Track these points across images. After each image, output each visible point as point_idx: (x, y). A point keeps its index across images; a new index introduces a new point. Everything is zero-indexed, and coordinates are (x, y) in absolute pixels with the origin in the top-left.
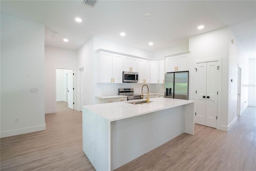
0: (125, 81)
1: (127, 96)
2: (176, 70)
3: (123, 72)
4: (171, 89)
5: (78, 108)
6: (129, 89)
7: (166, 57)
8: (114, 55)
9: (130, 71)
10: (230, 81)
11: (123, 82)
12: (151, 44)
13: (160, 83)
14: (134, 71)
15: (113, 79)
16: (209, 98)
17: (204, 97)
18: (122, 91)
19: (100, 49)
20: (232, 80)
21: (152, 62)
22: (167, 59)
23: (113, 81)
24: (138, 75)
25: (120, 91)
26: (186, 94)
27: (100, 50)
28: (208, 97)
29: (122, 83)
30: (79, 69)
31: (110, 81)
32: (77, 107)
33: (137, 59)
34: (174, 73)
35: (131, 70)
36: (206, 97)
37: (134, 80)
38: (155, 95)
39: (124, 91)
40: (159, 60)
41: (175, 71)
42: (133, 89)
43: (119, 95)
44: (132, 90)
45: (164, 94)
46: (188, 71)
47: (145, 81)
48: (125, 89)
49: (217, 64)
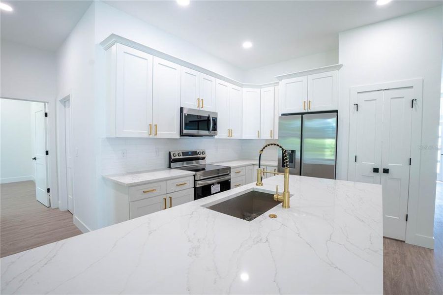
0: (185, 131)
1: (194, 173)
2: (306, 108)
3: (182, 109)
4: (293, 152)
5: (60, 202)
6: (195, 153)
7: (280, 78)
8: (158, 60)
9: (199, 107)
11: (182, 134)
12: (247, 45)
13: (261, 138)
14: (207, 109)
15: (154, 128)
16: (388, 173)
17: (376, 170)
18: (177, 157)
19: (113, 35)
21: (245, 90)
22: (283, 82)
23: (153, 133)
24: (216, 118)
25: (173, 158)
27: (114, 39)
28: (386, 171)
29: (178, 136)
30: (61, 101)
31: (145, 133)
32: (58, 200)
33: (213, 79)
34: (302, 114)
35: (201, 106)
36: (381, 170)
37: (208, 129)
38: (253, 165)
39: (182, 157)
40: (260, 87)
41: (304, 111)
42: (203, 153)
43: (170, 167)
44: (201, 156)
45: (276, 164)
46: (336, 111)
47: (230, 132)
48: (184, 154)
49: (409, 95)
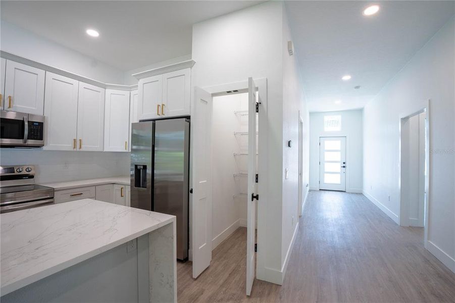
4: (145, 167)
7: (138, 77)
10: (285, 144)
20: (289, 143)
21: (108, 91)
24: (40, 124)
26: (182, 179)
34: (154, 120)
35: (7, 105)
37: (23, 138)
38: (113, 184)
40: (130, 89)
41: (158, 117)
42: (28, 170)
44: (25, 173)
46: (188, 118)
47: (78, 143)
